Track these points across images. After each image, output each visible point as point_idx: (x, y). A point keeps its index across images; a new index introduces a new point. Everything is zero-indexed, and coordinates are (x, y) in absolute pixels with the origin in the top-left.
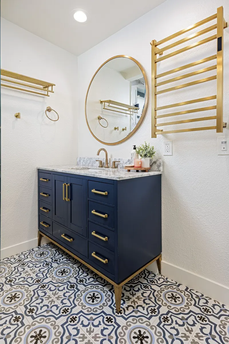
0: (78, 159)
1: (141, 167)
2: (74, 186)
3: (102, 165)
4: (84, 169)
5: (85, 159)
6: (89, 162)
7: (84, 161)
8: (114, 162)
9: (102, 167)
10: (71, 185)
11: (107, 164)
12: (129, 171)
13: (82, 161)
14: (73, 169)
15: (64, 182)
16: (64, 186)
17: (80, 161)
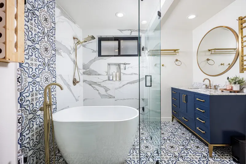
0: (193, 83)
1: (232, 90)
2: (188, 97)
3: (207, 87)
4: (195, 88)
5: (197, 84)
6: (199, 85)
7: (196, 84)
8: (215, 86)
9: (207, 88)
10: (187, 95)
11: (211, 86)
12: (223, 91)
13: (195, 85)
14: (188, 88)
15: (183, 94)
16: (184, 96)
17: (194, 84)
